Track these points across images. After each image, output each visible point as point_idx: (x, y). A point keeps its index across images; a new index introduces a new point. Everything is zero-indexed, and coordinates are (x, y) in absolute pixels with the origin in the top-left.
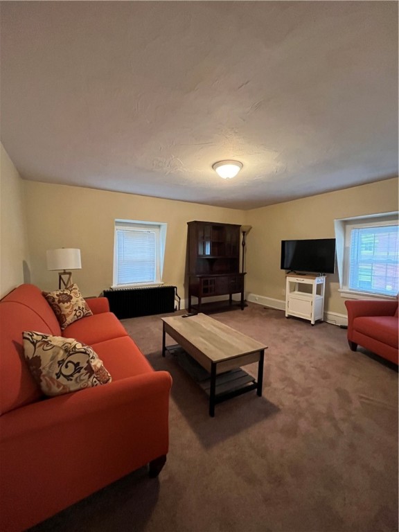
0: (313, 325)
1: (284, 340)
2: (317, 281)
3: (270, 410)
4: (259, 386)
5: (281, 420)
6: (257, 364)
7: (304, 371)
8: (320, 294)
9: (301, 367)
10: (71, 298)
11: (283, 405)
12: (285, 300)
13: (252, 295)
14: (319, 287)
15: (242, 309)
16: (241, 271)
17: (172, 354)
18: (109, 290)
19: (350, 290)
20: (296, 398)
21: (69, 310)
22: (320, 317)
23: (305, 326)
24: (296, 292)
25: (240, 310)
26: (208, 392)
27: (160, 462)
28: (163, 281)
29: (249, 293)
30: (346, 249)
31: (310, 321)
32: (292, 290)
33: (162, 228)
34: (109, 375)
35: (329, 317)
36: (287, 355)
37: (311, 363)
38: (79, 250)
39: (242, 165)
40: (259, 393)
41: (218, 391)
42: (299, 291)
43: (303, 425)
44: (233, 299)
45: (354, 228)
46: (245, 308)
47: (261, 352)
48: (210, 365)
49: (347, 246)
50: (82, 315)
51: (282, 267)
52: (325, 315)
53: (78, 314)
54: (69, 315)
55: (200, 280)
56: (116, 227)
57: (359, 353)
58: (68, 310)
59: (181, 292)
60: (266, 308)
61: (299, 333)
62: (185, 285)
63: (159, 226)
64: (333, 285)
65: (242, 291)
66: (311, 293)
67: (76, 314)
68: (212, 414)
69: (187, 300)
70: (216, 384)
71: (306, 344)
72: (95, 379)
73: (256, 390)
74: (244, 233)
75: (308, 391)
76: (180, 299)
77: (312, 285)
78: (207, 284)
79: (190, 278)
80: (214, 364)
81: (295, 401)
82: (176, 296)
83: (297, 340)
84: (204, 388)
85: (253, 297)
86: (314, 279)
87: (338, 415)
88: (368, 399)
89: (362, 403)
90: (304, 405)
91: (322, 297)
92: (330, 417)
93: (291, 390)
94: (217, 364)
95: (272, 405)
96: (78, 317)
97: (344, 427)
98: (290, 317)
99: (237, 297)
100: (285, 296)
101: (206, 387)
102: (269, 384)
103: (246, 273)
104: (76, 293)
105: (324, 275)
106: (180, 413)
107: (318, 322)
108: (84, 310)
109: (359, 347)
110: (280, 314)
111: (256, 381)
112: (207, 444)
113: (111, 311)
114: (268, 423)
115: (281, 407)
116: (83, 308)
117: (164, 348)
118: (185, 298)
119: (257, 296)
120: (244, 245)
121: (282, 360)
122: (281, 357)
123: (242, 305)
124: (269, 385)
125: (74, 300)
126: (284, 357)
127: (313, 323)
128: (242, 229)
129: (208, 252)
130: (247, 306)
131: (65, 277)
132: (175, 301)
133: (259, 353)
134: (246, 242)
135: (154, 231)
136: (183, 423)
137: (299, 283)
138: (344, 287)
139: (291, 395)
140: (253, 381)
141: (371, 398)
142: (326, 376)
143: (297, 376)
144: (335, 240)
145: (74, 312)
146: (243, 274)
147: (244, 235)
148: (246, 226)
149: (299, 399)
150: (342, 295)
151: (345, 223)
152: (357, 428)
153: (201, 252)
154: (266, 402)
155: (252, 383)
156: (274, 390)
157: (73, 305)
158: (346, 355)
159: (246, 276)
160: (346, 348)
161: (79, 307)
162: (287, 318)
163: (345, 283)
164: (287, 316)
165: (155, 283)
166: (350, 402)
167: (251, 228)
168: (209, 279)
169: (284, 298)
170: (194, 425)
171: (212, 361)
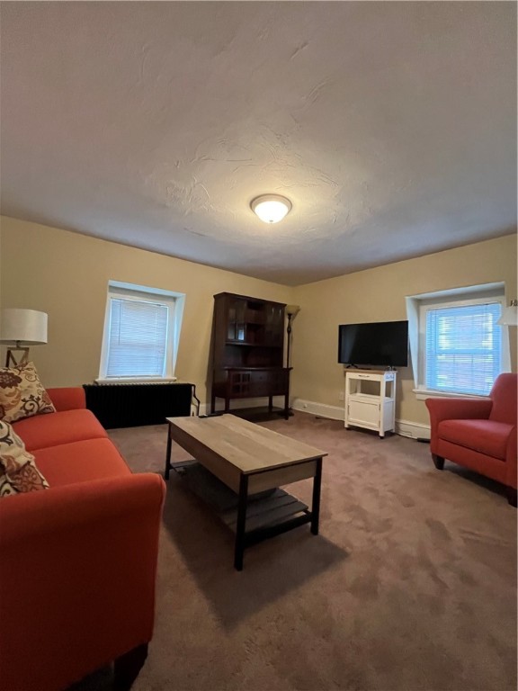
0: (382, 438)
1: (346, 456)
2: (385, 377)
3: (333, 556)
4: (314, 517)
5: (350, 571)
6: (311, 480)
7: (377, 496)
8: (389, 396)
9: (372, 490)
10: (20, 380)
11: (351, 547)
12: (344, 407)
13: (299, 400)
14: (389, 384)
15: (287, 419)
16: (285, 366)
17: (180, 473)
18: (91, 384)
19: (428, 389)
20: (370, 534)
21: (13, 398)
22: (391, 427)
23: (370, 439)
24: (359, 394)
25: (284, 420)
26: (234, 527)
27: (134, 660)
28: (175, 375)
29: (295, 398)
30: (420, 336)
31: (378, 432)
32: (354, 391)
33: (178, 302)
34: (45, 483)
35: (402, 427)
36: (352, 475)
37: (386, 485)
38: (46, 315)
39: (290, 205)
40: (315, 530)
41: (250, 526)
42: (362, 392)
43: (385, 576)
44: (274, 405)
45: (429, 310)
46: (290, 418)
47: (318, 461)
48: (239, 477)
49: (421, 332)
50: (35, 410)
51: (340, 361)
52: (397, 424)
53: (28, 407)
54: (10, 406)
55: (229, 376)
56: (110, 295)
57: (448, 472)
58: (10, 400)
59: (201, 392)
60: (318, 418)
61: (365, 448)
62: (207, 384)
63: (174, 299)
64: (405, 383)
65: (286, 394)
66: (379, 394)
67: (24, 407)
68: (239, 565)
69: (210, 405)
70: (247, 515)
71: (375, 461)
72: (7, 486)
73: (310, 524)
74: (290, 315)
75: (387, 525)
76: (199, 402)
77: (379, 382)
78: (239, 381)
79: (214, 372)
80: (245, 478)
81: (370, 540)
82: (193, 399)
83: (362, 456)
84: (227, 522)
85: (300, 405)
86: (383, 374)
87: (436, 558)
88: (473, 534)
89: (466, 540)
90: (384, 546)
91: (393, 399)
92: (425, 563)
93: (360, 523)
94: (250, 477)
95: (334, 547)
96: (27, 412)
97: (448, 577)
98: (351, 428)
99: (279, 402)
100: (343, 401)
101: (231, 520)
102: (329, 516)
103: (291, 368)
104: (29, 375)
105: (395, 370)
106: (183, 567)
107: (389, 434)
108: (40, 402)
109: (447, 463)
110: (337, 425)
111: (310, 510)
112: (228, 620)
113: (87, 408)
114: (329, 577)
115: (348, 550)
116: (38, 399)
117: (169, 466)
118: (207, 402)
119: (306, 403)
120: (289, 332)
121: (345, 481)
122: (343, 478)
123: (286, 413)
124: (330, 518)
125: (24, 384)
126: (347, 478)
127: (381, 434)
128: (287, 310)
129: (241, 337)
130: (292, 415)
131: (18, 355)
132: (192, 406)
133: (314, 463)
134: (293, 328)
135: (167, 305)
136: (190, 583)
137: (362, 381)
138: (420, 386)
139: (362, 532)
140: (305, 511)
141: (477, 532)
142: (409, 504)
143: (369, 505)
144: (407, 322)
145: (21, 404)
146: (289, 369)
147: (289, 319)
148: (293, 306)
149: (374, 537)
150: (418, 396)
151: (419, 303)
152: (467, 579)
153: (231, 337)
154: (325, 542)
155: (303, 513)
156: (336, 525)
157: (20, 392)
158: (430, 474)
159: (292, 373)
160: (430, 467)
161: (32, 397)
162: (348, 429)
163: (421, 382)
164: (346, 426)
165: (163, 377)
166: (447, 538)
167: (298, 310)
168: (241, 373)
169: (342, 403)
170: (207, 587)
171: (241, 472)
